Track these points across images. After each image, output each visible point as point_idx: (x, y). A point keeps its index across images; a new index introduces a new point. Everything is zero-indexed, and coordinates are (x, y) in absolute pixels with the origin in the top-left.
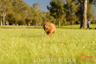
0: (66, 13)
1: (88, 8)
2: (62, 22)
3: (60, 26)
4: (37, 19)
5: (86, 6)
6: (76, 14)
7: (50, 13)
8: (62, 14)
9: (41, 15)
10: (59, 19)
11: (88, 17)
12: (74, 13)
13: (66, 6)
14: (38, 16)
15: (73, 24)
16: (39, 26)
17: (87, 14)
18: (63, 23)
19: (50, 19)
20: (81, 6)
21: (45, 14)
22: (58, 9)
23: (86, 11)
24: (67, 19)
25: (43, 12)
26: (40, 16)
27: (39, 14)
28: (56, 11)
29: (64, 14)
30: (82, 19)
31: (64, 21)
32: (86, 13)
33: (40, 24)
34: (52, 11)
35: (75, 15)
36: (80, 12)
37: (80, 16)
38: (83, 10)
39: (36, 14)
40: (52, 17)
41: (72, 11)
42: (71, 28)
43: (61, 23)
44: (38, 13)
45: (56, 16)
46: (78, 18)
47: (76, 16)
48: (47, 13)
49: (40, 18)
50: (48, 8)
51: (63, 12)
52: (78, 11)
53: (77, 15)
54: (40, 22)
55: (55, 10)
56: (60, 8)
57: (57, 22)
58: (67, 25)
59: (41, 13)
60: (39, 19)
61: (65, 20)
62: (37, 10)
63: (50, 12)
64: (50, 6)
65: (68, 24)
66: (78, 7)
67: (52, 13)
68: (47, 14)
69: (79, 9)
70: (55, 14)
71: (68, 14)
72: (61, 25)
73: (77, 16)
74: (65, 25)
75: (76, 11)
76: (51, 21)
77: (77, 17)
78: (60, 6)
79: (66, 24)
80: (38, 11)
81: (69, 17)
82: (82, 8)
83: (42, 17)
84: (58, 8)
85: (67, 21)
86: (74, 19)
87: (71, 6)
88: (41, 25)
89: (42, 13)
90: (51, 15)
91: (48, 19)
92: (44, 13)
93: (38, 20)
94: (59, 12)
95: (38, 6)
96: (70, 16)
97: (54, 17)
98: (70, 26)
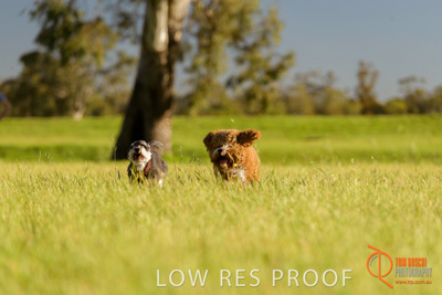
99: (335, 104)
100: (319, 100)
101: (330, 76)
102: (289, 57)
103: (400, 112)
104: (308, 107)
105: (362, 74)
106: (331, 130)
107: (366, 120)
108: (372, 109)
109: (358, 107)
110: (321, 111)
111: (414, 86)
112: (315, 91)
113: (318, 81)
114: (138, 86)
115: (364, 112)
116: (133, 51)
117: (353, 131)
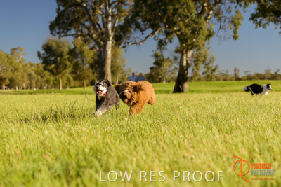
0: (74, 65)
1: (114, 56)
2: (65, 82)
3: (61, 88)
4: (19, 76)
5: (109, 52)
6: (92, 66)
7: (44, 65)
8: (65, 67)
9: (26, 68)
10: (60, 75)
11: (112, 72)
12: (87, 66)
13: (72, 52)
14: (21, 70)
15: (87, 85)
16: (22, 90)
17: (112, 67)
18: (66, 84)
19: (42, 77)
20: (101, 52)
21: (33, 68)
22: (59, 59)
23: (109, 62)
24: (74, 75)
25: (30, 63)
26: (25, 71)
27: (23, 66)
28: (55, 62)
29: (70, 66)
30: (102, 75)
31: (69, 80)
32: (110, 64)
33: (24, 85)
34: (46, 62)
35: (89, 68)
36: (99, 64)
37: (99, 69)
38: (105, 60)
39: (17, 67)
40: (47, 73)
41: (83, 61)
42: (82, 93)
43: (63, 83)
44: (21, 66)
45: (55, 71)
46: (96, 75)
47: (90, 70)
48: (37, 65)
49: (25, 74)
50: (39, 55)
51: (68, 63)
52: (95, 60)
53: (92, 69)
54: (23, 82)
55: (53, 58)
56: (61, 55)
57: (55, 82)
58: (75, 87)
59: (26, 65)
60: (23, 77)
61: (71, 78)
62: (18, 60)
63: (43, 63)
64: (42, 52)
65: (77, 85)
66: (94, 54)
67: (47, 65)
68: (38, 67)
69: (96, 58)
70: (53, 66)
71: (76, 66)
72: (64, 87)
73: (94, 70)
74: (71, 87)
75: (92, 61)
76: (45, 79)
77: (93, 73)
78: (62, 52)
79: (72, 84)
80: (20, 62)
81: (78, 73)
82: (103, 55)
83: (27, 72)
84: (58, 56)
85: (75, 79)
86: (88, 77)
87: (82, 52)
88: (27, 88)
89: (29, 65)
90: (45, 69)
91: (39, 77)
92: (32, 65)
93: (20, 78)
94: (60, 63)
95: (20, 53)
96: (81, 71)
97: (51, 72)
98: (81, 89)
99: (228, 78)
100: (224, 77)
101: (227, 71)
102: (217, 66)
103: (245, 80)
104: (222, 79)
105: (235, 70)
106: (228, 85)
107: (237, 82)
108: (238, 79)
109: (234, 79)
110: (225, 80)
111: (248, 73)
112: (223, 75)
113: (224, 72)
114: (179, 75)
115: (236, 80)
116: (178, 66)
117: (233, 85)
